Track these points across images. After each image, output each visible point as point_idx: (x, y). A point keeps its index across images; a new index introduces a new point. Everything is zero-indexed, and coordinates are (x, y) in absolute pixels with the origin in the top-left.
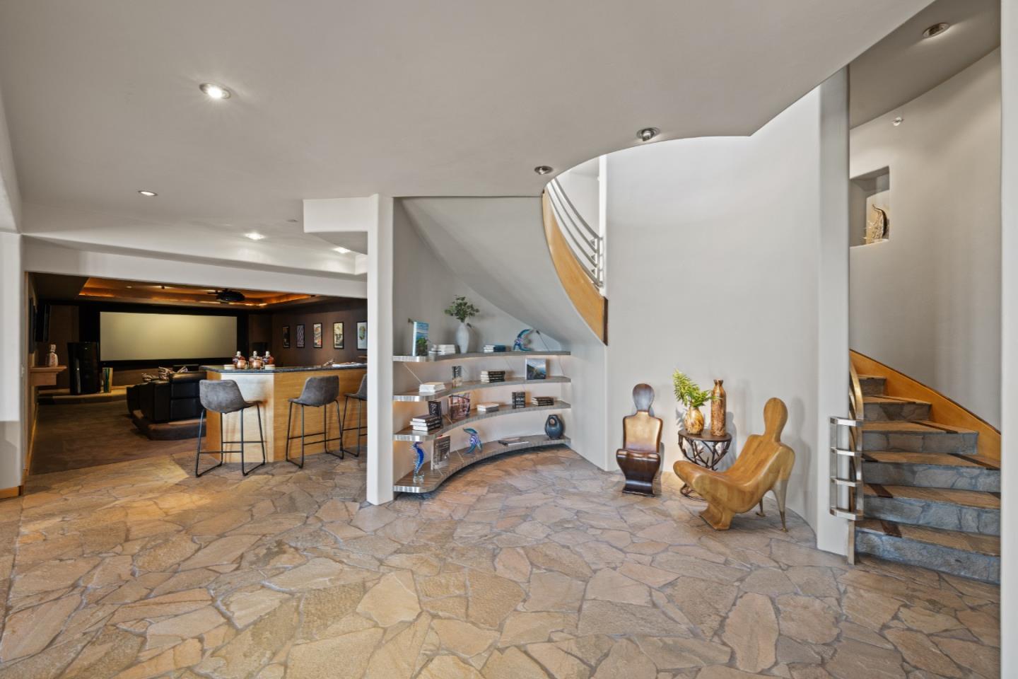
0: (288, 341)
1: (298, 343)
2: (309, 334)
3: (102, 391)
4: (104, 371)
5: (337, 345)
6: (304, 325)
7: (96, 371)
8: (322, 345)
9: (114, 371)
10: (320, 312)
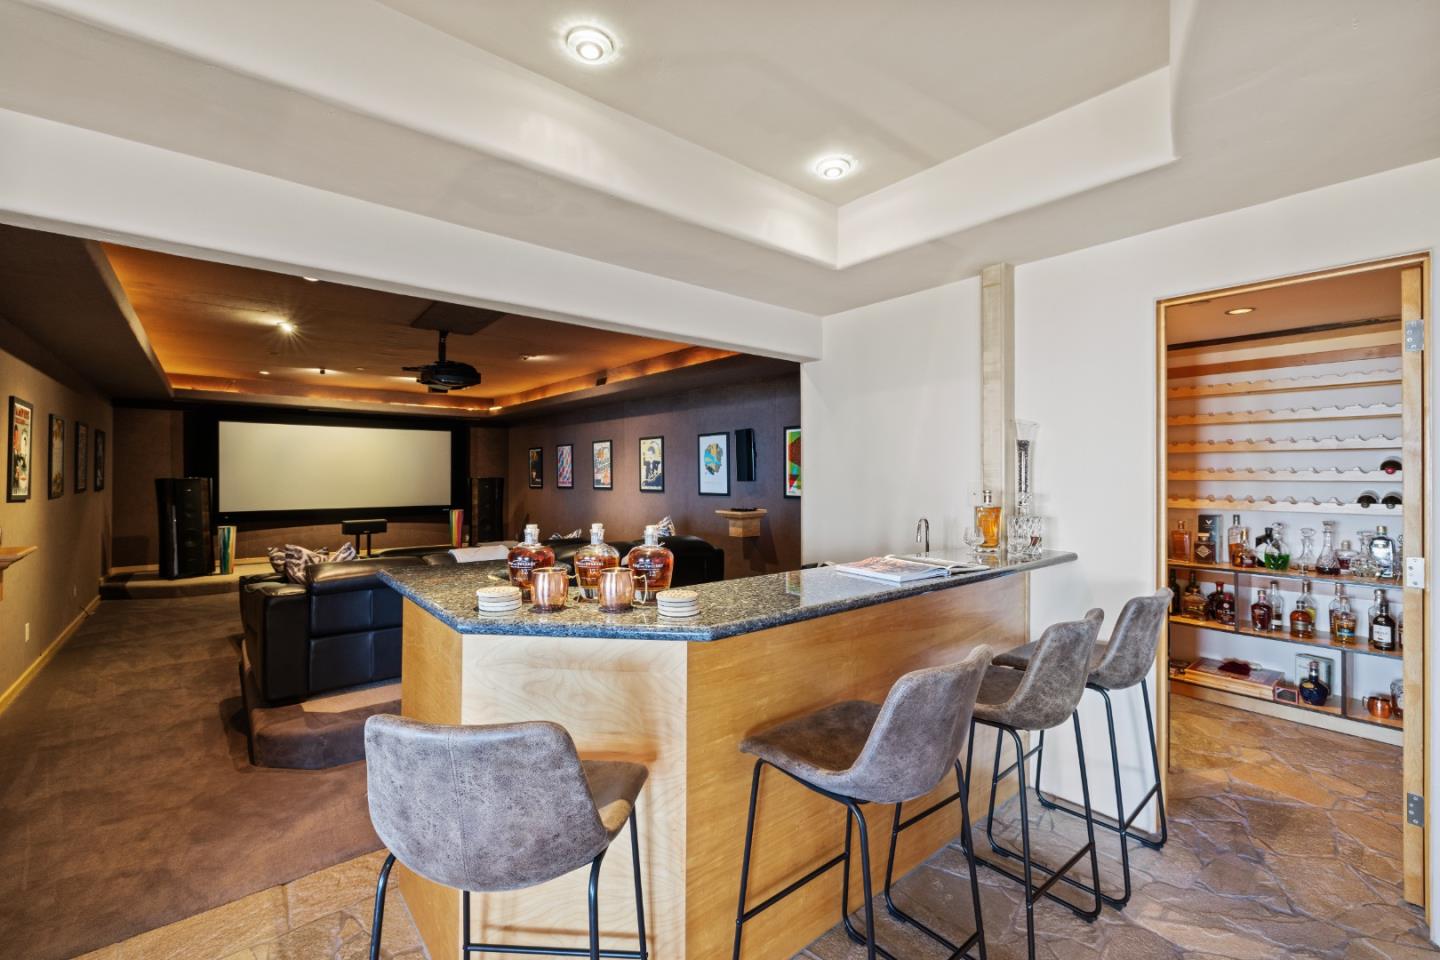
0: (540, 475)
1: (561, 480)
2: (584, 463)
3: (218, 570)
4: (220, 532)
5: (647, 484)
6: (572, 445)
7: (206, 534)
8: (612, 483)
9: (238, 531)
10: (607, 419)
